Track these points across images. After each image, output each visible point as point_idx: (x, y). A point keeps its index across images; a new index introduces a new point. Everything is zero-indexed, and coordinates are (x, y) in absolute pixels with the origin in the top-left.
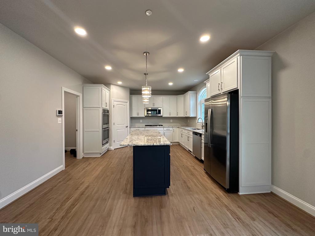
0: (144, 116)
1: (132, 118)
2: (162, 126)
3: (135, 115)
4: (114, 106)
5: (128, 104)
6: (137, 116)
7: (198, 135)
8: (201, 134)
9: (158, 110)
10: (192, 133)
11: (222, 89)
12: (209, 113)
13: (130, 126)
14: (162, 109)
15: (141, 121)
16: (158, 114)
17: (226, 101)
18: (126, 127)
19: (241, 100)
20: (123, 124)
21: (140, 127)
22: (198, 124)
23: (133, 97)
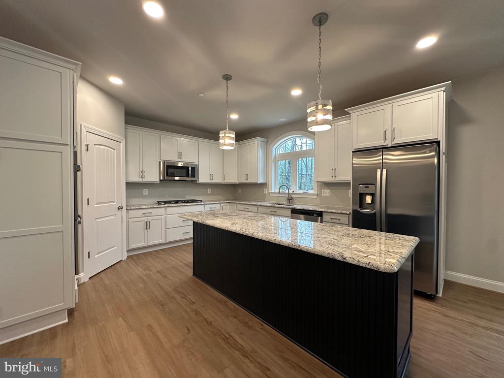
0: (157, 180)
1: (129, 185)
4: (87, 146)
5: (122, 145)
6: (141, 180)
7: (313, 214)
8: (322, 212)
9: (190, 168)
10: (290, 212)
11: (393, 138)
12: (381, 176)
13: (127, 206)
14: (197, 166)
15: (144, 192)
16: (190, 176)
17: (433, 157)
18: (118, 208)
19: (443, 158)
20: (114, 202)
21: (151, 208)
22: (271, 195)
23: (130, 130)
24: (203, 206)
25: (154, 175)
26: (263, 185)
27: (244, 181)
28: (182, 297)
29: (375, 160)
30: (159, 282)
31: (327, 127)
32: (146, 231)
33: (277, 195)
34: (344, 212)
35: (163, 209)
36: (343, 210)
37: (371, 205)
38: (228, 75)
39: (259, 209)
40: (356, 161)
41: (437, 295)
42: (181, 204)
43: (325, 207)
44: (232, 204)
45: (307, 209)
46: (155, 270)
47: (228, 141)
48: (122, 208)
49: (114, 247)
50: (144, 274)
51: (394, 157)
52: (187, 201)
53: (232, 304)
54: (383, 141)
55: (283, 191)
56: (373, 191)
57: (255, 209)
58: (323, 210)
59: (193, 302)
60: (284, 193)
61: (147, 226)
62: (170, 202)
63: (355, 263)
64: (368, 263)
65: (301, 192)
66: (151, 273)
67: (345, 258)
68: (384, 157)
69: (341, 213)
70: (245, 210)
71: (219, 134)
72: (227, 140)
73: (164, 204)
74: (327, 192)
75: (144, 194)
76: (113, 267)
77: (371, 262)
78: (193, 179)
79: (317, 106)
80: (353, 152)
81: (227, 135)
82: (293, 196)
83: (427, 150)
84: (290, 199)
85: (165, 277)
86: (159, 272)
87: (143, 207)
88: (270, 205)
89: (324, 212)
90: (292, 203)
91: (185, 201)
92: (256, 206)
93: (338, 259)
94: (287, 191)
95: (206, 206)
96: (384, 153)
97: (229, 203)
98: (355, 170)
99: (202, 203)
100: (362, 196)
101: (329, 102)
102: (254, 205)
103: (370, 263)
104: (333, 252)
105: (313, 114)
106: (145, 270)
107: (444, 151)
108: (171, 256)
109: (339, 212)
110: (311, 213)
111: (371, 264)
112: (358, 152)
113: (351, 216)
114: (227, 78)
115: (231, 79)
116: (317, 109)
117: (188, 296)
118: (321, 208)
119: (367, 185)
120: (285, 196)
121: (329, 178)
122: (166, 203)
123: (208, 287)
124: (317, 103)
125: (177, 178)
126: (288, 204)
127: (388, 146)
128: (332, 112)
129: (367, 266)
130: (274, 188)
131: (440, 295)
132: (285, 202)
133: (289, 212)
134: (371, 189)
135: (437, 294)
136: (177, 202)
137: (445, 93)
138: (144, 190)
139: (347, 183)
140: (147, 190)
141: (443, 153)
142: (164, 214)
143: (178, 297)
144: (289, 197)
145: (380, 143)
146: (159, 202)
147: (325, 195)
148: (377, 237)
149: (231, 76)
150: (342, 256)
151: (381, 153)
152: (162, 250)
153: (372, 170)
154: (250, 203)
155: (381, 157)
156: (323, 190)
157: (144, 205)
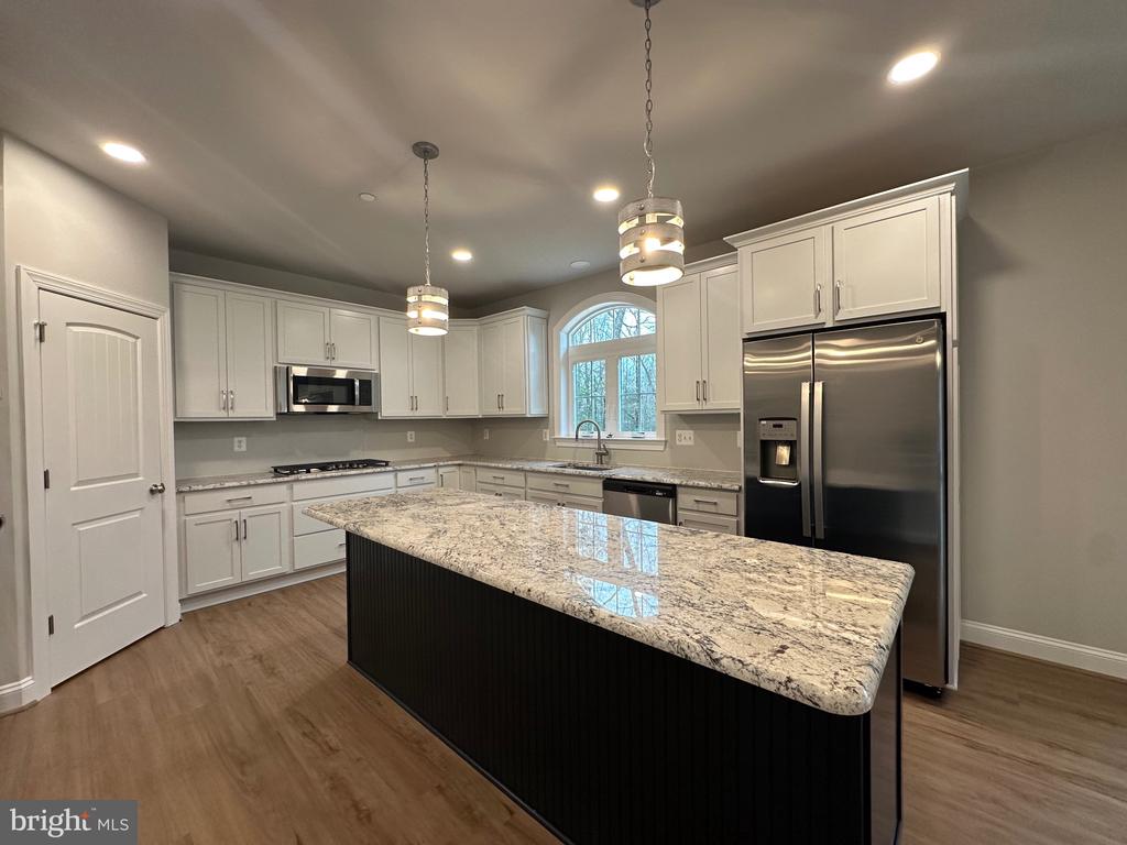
0: (267, 412)
1: (184, 428)
2: (387, 464)
3: (201, 408)
4: (41, 326)
5: (162, 326)
6: (223, 414)
7: (654, 490)
8: (674, 486)
9: (357, 383)
10: (600, 486)
11: (837, 308)
12: (811, 397)
13: (179, 483)
14: (378, 376)
15: (236, 444)
16: (357, 402)
17: (931, 350)
18: (152, 491)
19: (953, 353)
20: (137, 475)
21: (249, 486)
22: (558, 444)
23: (188, 288)
24: (391, 476)
25: (259, 403)
26: (541, 422)
27: (494, 412)
28: (304, 734)
29: (796, 359)
30: (250, 687)
31: (671, 275)
32: (236, 545)
33: (573, 445)
34: (726, 486)
35: (284, 487)
36: (724, 480)
37: (789, 470)
38: (427, 143)
39: (529, 479)
40: (752, 361)
41: (949, 686)
42: (334, 473)
43: (683, 473)
44: (467, 469)
45: (639, 478)
46: (250, 651)
47: (429, 314)
48: (161, 491)
49: (140, 593)
50: (214, 667)
51: (839, 353)
52: (351, 465)
53: (438, 747)
54: (813, 315)
55: (586, 433)
56: (792, 435)
57: (518, 479)
58: (677, 482)
59: (331, 748)
60: (587, 440)
61: (240, 532)
62: (308, 468)
63: (747, 677)
64: (784, 679)
65: (628, 435)
66: (235, 661)
67: (716, 661)
68: (816, 351)
69: (720, 489)
70: (498, 481)
71: (406, 295)
72: (429, 312)
73: (287, 475)
74: (686, 437)
75: (236, 449)
76: (134, 649)
77: (794, 676)
78: (365, 409)
79: (642, 216)
80: (745, 340)
81: (426, 298)
82: (609, 446)
83: (917, 335)
84: (603, 454)
85: (271, 671)
86: (259, 658)
87: (227, 485)
88: (553, 469)
89: (681, 485)
90: (607, 463)
91: (344, 463)
92: (523, 474)
93: (697, 661)
94: (595, 435)
95: (399, 474)
96: (816, 343)
97: (459, 465)
98: (751, 383)
99: (388, 469)
100: (767, 448)
101: (674, 207)
102: (518, 470)
103: (789, 680)
104: (685, 636)
105: (634, 237)
106: (221, 653)
107: (955, 338)
108: (304, 607)
109: (715, 485)
110: (650, 489)
111: (793, 685)
112: (759, 341)
113: (742, 496)
114: (426, 151)
115: (436, 156)
116: (642, 224)
117: (323, 731)
118: (674, 476)
119: (778, 420)
120: (592, 446)
121: (690, 405)
122: (293, 469)
123: (383, 697)
124: (642, 209)
125: (333, 408)
126: (599, 466)
127: (826, 326)
128: (682, 232)
129: (783, 692)
130: (565, 429)
131: (954, 685)
132: (591, 461)
133: (598, 487)
134: (787, 433)
135: (947, 682)
136: (323, 467)
137: (954, 197)
138: (236, 439)
139: (733, 414)
140: (244, 439)
141: (953, 341)
142: (287, 499)
143: (292, 733)
144: (599, 448)
145: (807, 318)
146: (276, 469)
147: (684, 443)
148: (805, 570)
149: (434, 147)
150: (709, 653)
151: (810, 343)
152: (282, 591)
153: (791, 382)
154: (509, 466)
155: (810, 353)
156: (678, 432)
157: (233, 478)
